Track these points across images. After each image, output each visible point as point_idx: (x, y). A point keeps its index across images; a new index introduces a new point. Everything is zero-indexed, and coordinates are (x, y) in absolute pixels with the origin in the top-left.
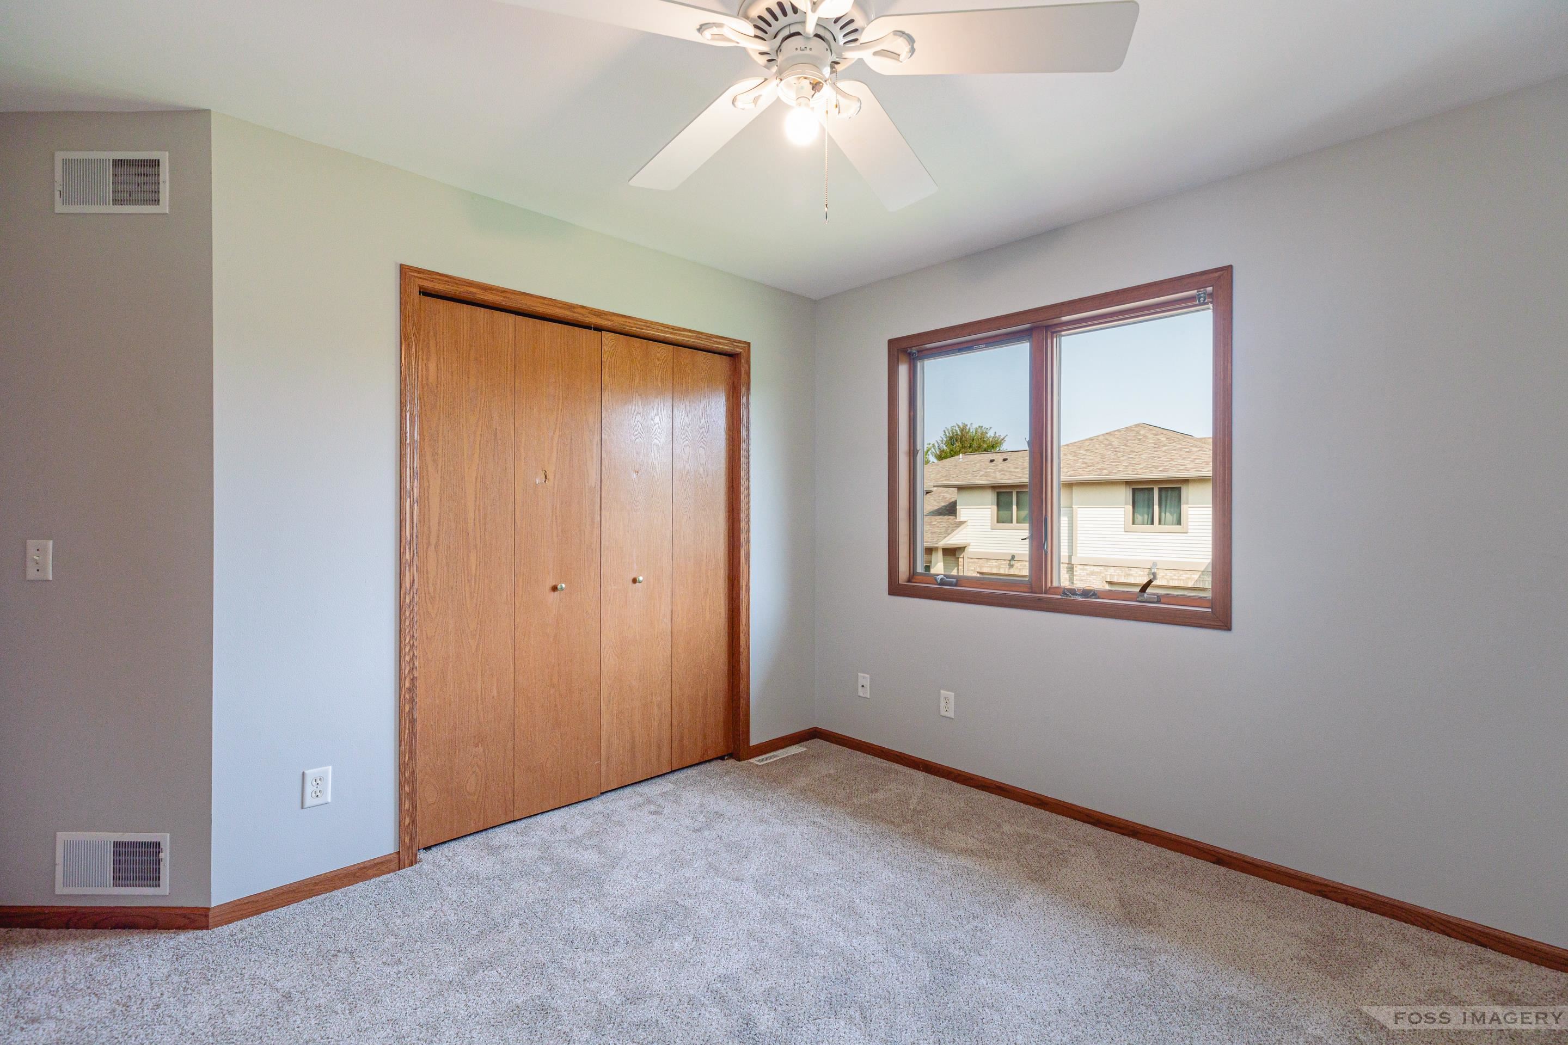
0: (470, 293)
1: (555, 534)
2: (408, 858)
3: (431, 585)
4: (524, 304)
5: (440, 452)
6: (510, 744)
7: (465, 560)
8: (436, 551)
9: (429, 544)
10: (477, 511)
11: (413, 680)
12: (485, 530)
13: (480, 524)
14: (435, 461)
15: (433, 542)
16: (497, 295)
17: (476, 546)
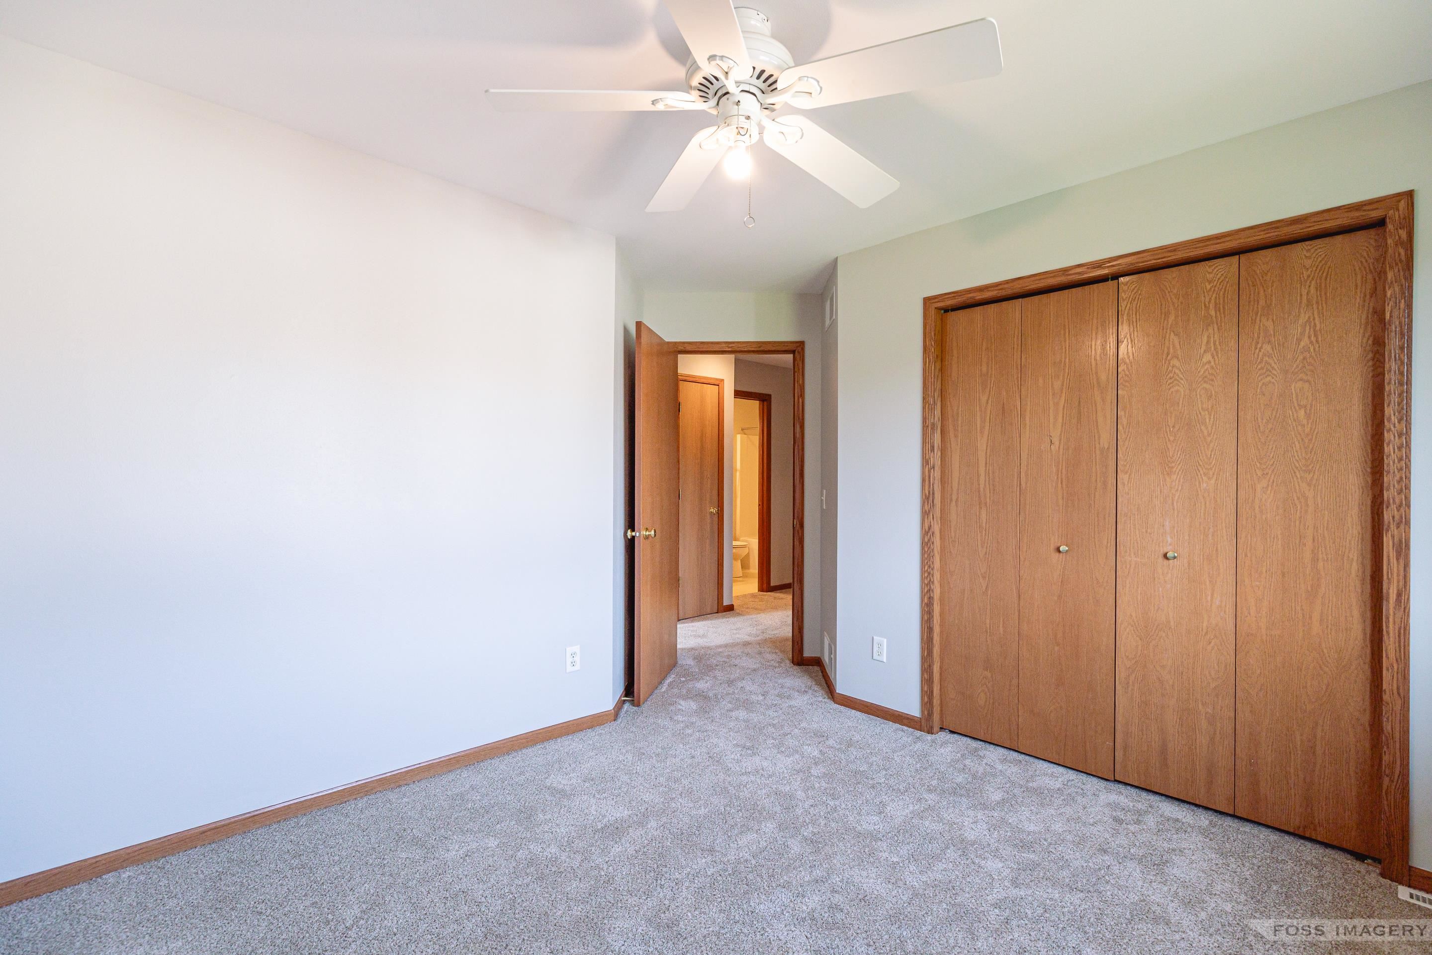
0: (971, 298)
1: (1060, 497)
2: (926, 726)
3: (952, 532)
4: (1017, 288)
5: (960, 429)
6: (1015, 682)
7: (978, 514)
8: (957, 505)
9: (951, 500)
10: (987, 475)
11: (930, 598)
12: (994, 490)
13: (989, 485)
14: (956, 436)
15: (954, 498)
16: (993, 291)
17: (986, 504)
